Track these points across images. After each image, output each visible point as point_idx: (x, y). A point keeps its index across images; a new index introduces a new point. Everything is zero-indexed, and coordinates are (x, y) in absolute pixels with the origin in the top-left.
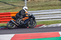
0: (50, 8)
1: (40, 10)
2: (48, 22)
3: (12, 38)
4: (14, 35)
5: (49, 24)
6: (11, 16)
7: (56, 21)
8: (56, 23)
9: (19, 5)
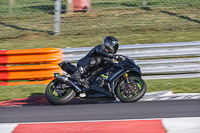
8: (154, 90)
9: (35, 26)
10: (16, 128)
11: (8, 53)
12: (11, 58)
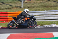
0: (45, 9)
1: (36, 11)
2: (43, 23)
3: (8, 37)
4: (10, 34)
5: (44, 25)
6: (8, 15)
7: (50, 22)
8: (50, 24)
10: (10, 35)
11: (8, 13)
12: (9, 14)
